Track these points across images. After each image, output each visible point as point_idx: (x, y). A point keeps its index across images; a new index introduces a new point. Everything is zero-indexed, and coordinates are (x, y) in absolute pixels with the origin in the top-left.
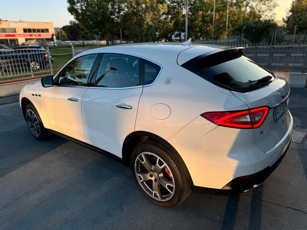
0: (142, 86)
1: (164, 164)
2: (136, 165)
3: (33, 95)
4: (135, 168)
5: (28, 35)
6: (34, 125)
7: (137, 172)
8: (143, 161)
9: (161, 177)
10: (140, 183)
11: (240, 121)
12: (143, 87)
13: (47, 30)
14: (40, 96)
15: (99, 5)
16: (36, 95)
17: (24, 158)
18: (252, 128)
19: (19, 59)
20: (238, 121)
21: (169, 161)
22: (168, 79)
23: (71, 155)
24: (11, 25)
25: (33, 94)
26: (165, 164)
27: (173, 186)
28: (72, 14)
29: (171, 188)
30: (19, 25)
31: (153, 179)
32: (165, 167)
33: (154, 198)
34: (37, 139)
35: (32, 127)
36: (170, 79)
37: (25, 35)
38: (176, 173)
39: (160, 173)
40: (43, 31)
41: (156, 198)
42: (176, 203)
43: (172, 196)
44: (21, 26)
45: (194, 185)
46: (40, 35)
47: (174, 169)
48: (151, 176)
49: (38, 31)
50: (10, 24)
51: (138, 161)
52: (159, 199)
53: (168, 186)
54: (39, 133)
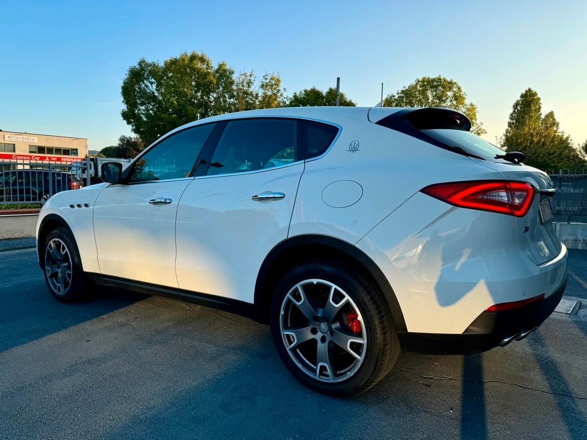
0: (303, 161)
1: (344, 297)
2: (282, 312)
3: (72, 206)
4: (281, 318)
5: (37, 157)
6: (59, 271)
7: (284, 328)
8: (299, 299)
9: (337, 329)
10: (289, 352)
11: (490, 200)
12: (305, 162)
13: (75, 152)
14: (86, 205)
15: (181, 110)
16: (79, 206)
17: (34, 327)
18: (512, 214)
19: (18, 188)
20: (487, 199)
21: (356, 289)
22: (353, 144)
23: (133, 323)
24: (7, 139)
25: (71, 204)
26: (347, 297)
27: (363, 341)
28: (129, 123)
29: (357, 347)
30: (23, 138)
31: (318, 336)
32: (348, 303)
33: (319, 380)
34: (60, 299)
35: (54, 275)
36: (357, 143)
37: (31, 156)
38: (369, 311)
39: (334, 321)
40: (66, 152)
41: (323, 379)
42: (368, 380)
43: (359, 366)
44: (26, 140)
45: (407, 330)
46: (59, 159)
47: (366, 304)
48: (314, 331)
49: (58, 151)
50: (6, 136)
51: (289, 301)
52: (331, 380)
53: (352, 343)
54: (66, 287)
